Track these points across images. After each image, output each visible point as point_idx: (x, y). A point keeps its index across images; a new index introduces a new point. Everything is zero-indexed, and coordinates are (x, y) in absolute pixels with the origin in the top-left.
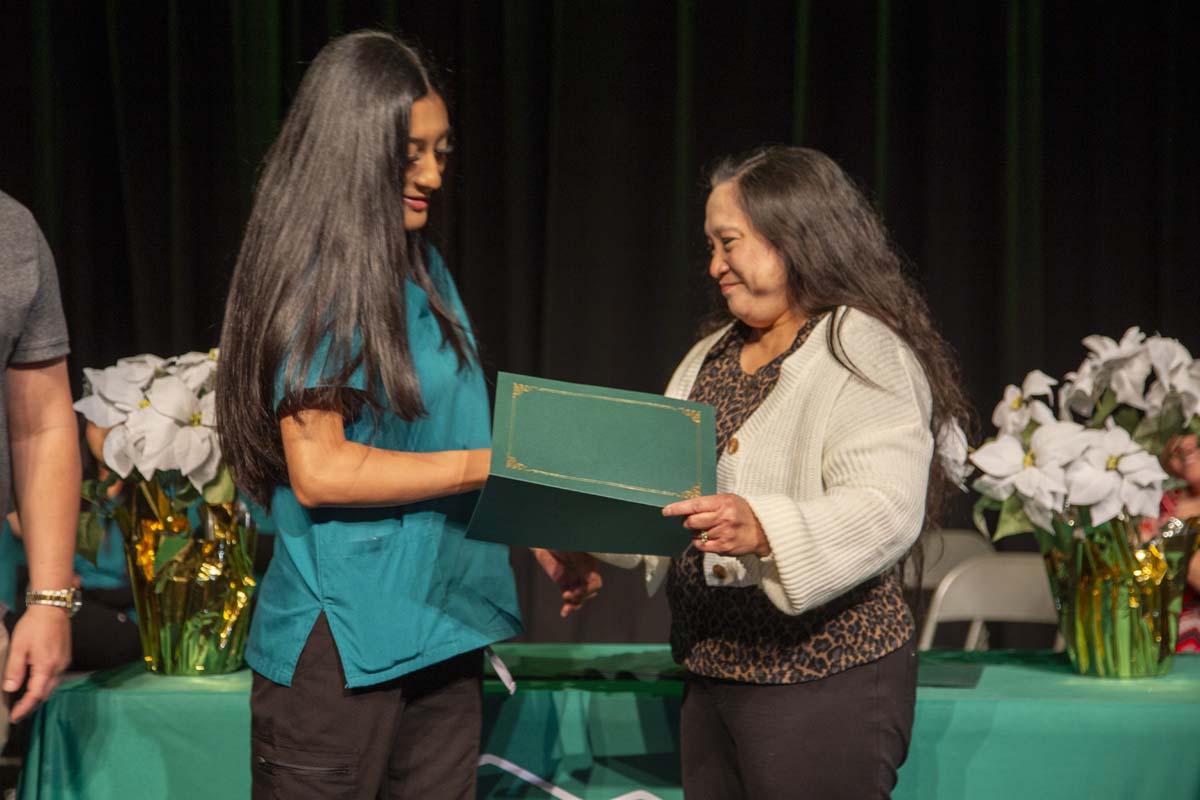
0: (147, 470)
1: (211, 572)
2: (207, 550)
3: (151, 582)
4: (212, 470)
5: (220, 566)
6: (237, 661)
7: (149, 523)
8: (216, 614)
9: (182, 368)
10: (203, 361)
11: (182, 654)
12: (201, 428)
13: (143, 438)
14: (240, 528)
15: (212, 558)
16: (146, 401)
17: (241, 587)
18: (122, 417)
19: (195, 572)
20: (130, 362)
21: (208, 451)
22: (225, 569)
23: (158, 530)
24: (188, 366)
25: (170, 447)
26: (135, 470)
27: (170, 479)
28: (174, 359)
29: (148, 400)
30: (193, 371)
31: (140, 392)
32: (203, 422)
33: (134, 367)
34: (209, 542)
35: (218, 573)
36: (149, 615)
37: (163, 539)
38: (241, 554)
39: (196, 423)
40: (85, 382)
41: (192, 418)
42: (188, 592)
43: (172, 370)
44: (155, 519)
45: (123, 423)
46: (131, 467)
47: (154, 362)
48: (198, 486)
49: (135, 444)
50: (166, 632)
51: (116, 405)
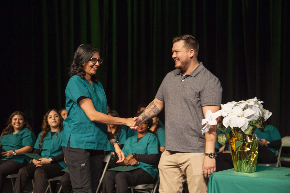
0: (232, 127)
1: (248, 149)
3: (235, 151)
4: (246, 127)
6: (255, 170)
8: (249, 159)
9: (240, 104)
10: (244, 102)
11: (242, 167)
12: (244, 118)
13: (231, 120)
15: (248, 146)
17: (255, 153)
19: (244, 149)
20: (230, 103)
21: (246, 122)
22: (251, 149)
23: (236, 140)
25: (237, 122)
26: (229, 126)
27: (237, 129)
30: (242, 104)
32: (244, 116)
34: (247, 143)
35: (250, 150)
36: (235, 158)
37: (237, 142)
38: (255, 146)
39: (243, 116)
42: (243, 154)
43: (238, 104)
44: (235, 137)
45: (227, 116)
47: (235, 103)
48: (243, 131)
49: (230, 121)
50: (238, 162)
51: (226, 112)
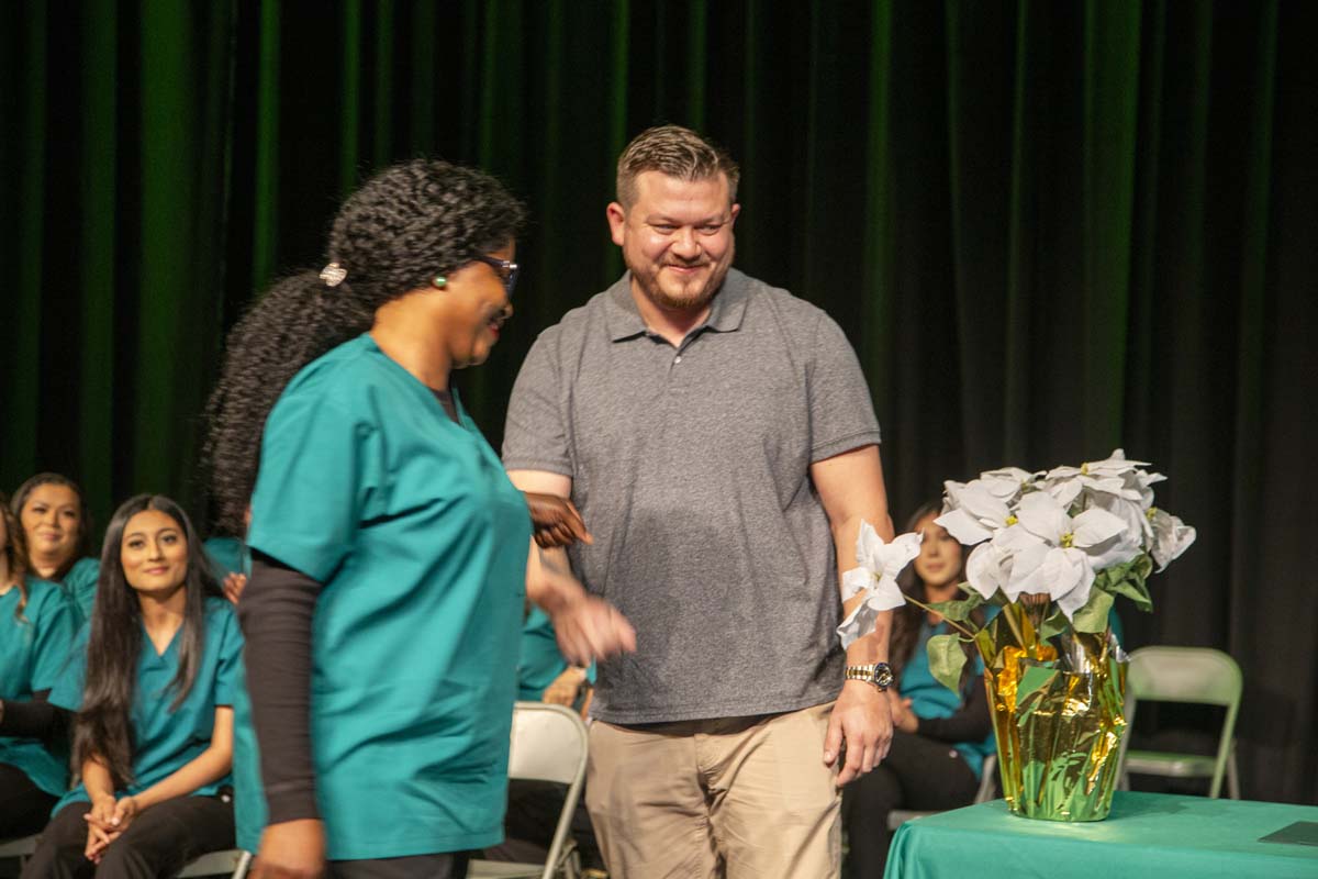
0: (1012, 594)
1: (1076, 707)
2: (1074, 682)
3: (1013, 715)
4: (1083, 596)
5: (1089, 702)
6: (1106, 809)
7: (1012, 650)
8: (1084, 755)
9: (1052, 482)
10: (1074, 476)
11: (1046, 795)
12: (1072, 549)
13: (1009, 557)
14: (1112, 660)
15: (1080, 692)
16: (1012, 518)
17: (1110, 725)
18: (987, 535)
19: (1060, 707)
20: (996, 475)
21: (1080, 574)
22: (1095, 703)
23: (1020, 658)
24: (1058, 481)
25: (1039, 569)
26: (999, 592)
27: (1043, 606)
28: (1043, 473)
29: (1015, 516)
30: (1063, 486)
31: (1006, 507)
32: (1075, 543)
33: (998, 480)
34: (1076, 676)
35: (1086, 709)
36: (1011, 750)
37: (1027, 668)
38: (1113, 691)
39: (1068, 544)
40: (946, 495)
41: (1064, 539)
42: (1054, 728)
43: (1039, 484)
44: (1018, 646)
45: (988, 540)
46: (995, 589)
47: (1020, 476)
48: (1068, 613)
49: (1001, 563)
50: (1029, 770)
51: (982, 521)
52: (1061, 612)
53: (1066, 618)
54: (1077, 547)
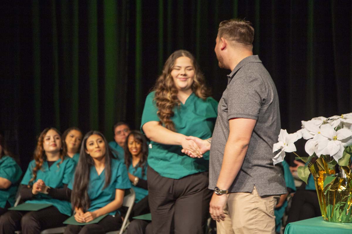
0: (319, 155)
1: (342, 188)
2: (341, 181)
3: (323, 191)
4: (341, 154)
5: (346, 186)
8: (345, 202)
9: (332, 120)
10: (338, 118)
11: (334, 215)
12: (337, 141)
13: (317, 144)
15: (343, 184)
16: (319, 132)
19: (337, 188)
22: (348, 187)
23: (324, 174)
25: (326, 147)
26: (315, 154)
27: (328, 158)
28: (330, 118)
30: (335, 121)
31: (319, 128)
32: (338, 139)
34: (342, 179)
35: (345, 189)
37: (326, 176)
39: (335, 139)
40: (302, 125)
41: (334, 138)
43: (329, 121)
44: (323, 170)
45: (312, 138)
47: (323, 119)
48: (337, 160)
49: (316, 146)
50: (328, 207)
51: (311, 132)
52: (334, 160)
53: (336, 162)
54: (338, 140)
